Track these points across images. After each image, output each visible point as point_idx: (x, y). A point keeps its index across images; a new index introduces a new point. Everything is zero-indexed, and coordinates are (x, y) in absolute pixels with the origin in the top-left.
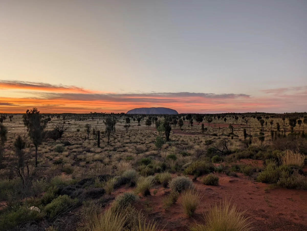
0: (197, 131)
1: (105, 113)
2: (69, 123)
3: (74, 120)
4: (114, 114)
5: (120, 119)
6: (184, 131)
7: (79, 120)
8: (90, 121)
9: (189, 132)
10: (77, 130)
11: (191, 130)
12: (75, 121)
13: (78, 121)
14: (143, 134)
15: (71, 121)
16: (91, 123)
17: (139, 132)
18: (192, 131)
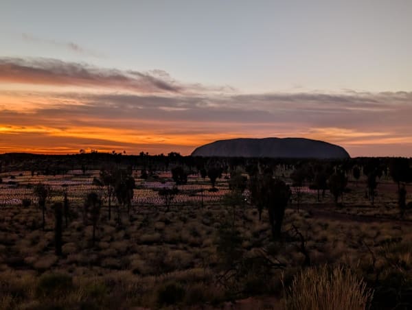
0: (386, 212)
1: (123, 154)
2: (16, 180)
3: (30, 173)
4: (149, 156)
5: (165, 172)
6: (345, 210)
7: (44, 174)
8: (77, 176)
9: (361, 213)
10: (24, 201)
11: (368, 209)
12: (33, 175)
13: (42, 176)
14: (214, 216)
15: (21, 175)
16: (76, 181)
17: (205, 210)
18: (370, 211)
